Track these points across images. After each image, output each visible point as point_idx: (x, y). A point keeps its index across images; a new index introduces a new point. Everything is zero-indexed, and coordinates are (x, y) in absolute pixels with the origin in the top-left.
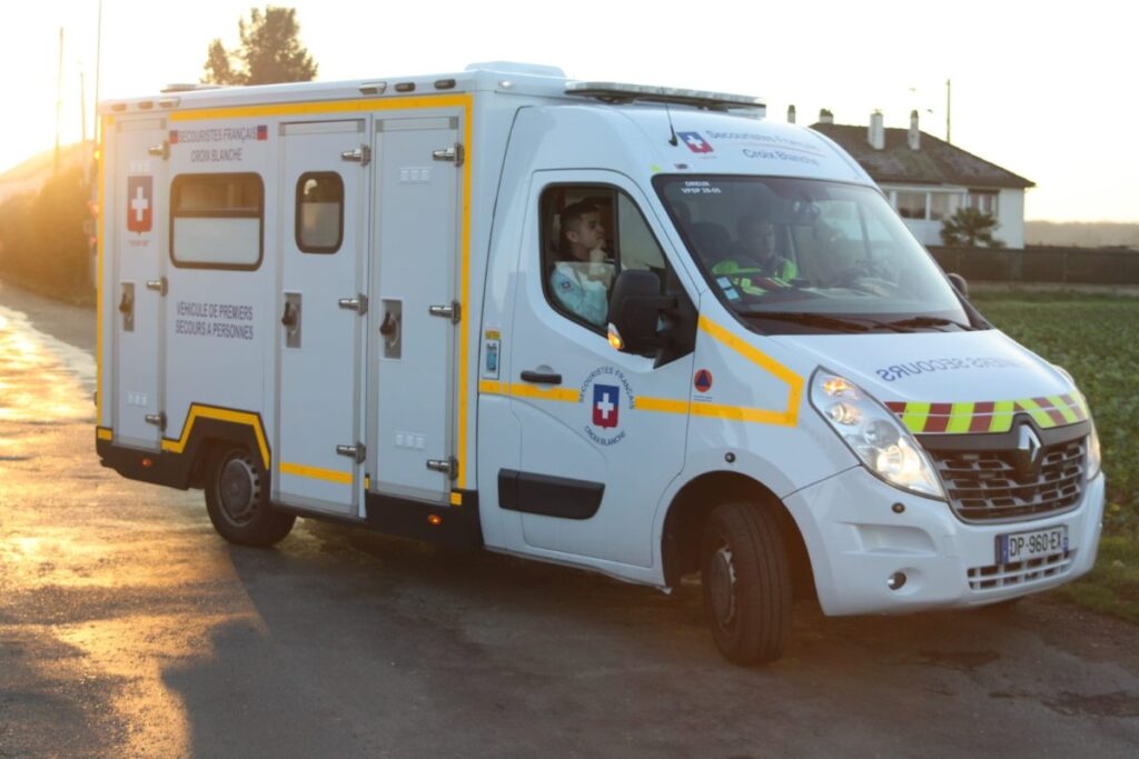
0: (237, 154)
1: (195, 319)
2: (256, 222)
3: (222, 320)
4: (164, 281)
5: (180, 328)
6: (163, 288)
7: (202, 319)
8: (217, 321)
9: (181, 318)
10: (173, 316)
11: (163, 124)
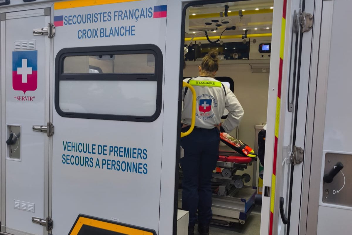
0: (130, 31)
1: (83, 155)
2: (153, 85)
3: (113, 157)
4: (50, 126)
5: (66, 160)
6: (50, 130)
7: (89, 156)
8: (107, 158)
9: (66, 153)
10: (59, 151)
11: (48, 12)
